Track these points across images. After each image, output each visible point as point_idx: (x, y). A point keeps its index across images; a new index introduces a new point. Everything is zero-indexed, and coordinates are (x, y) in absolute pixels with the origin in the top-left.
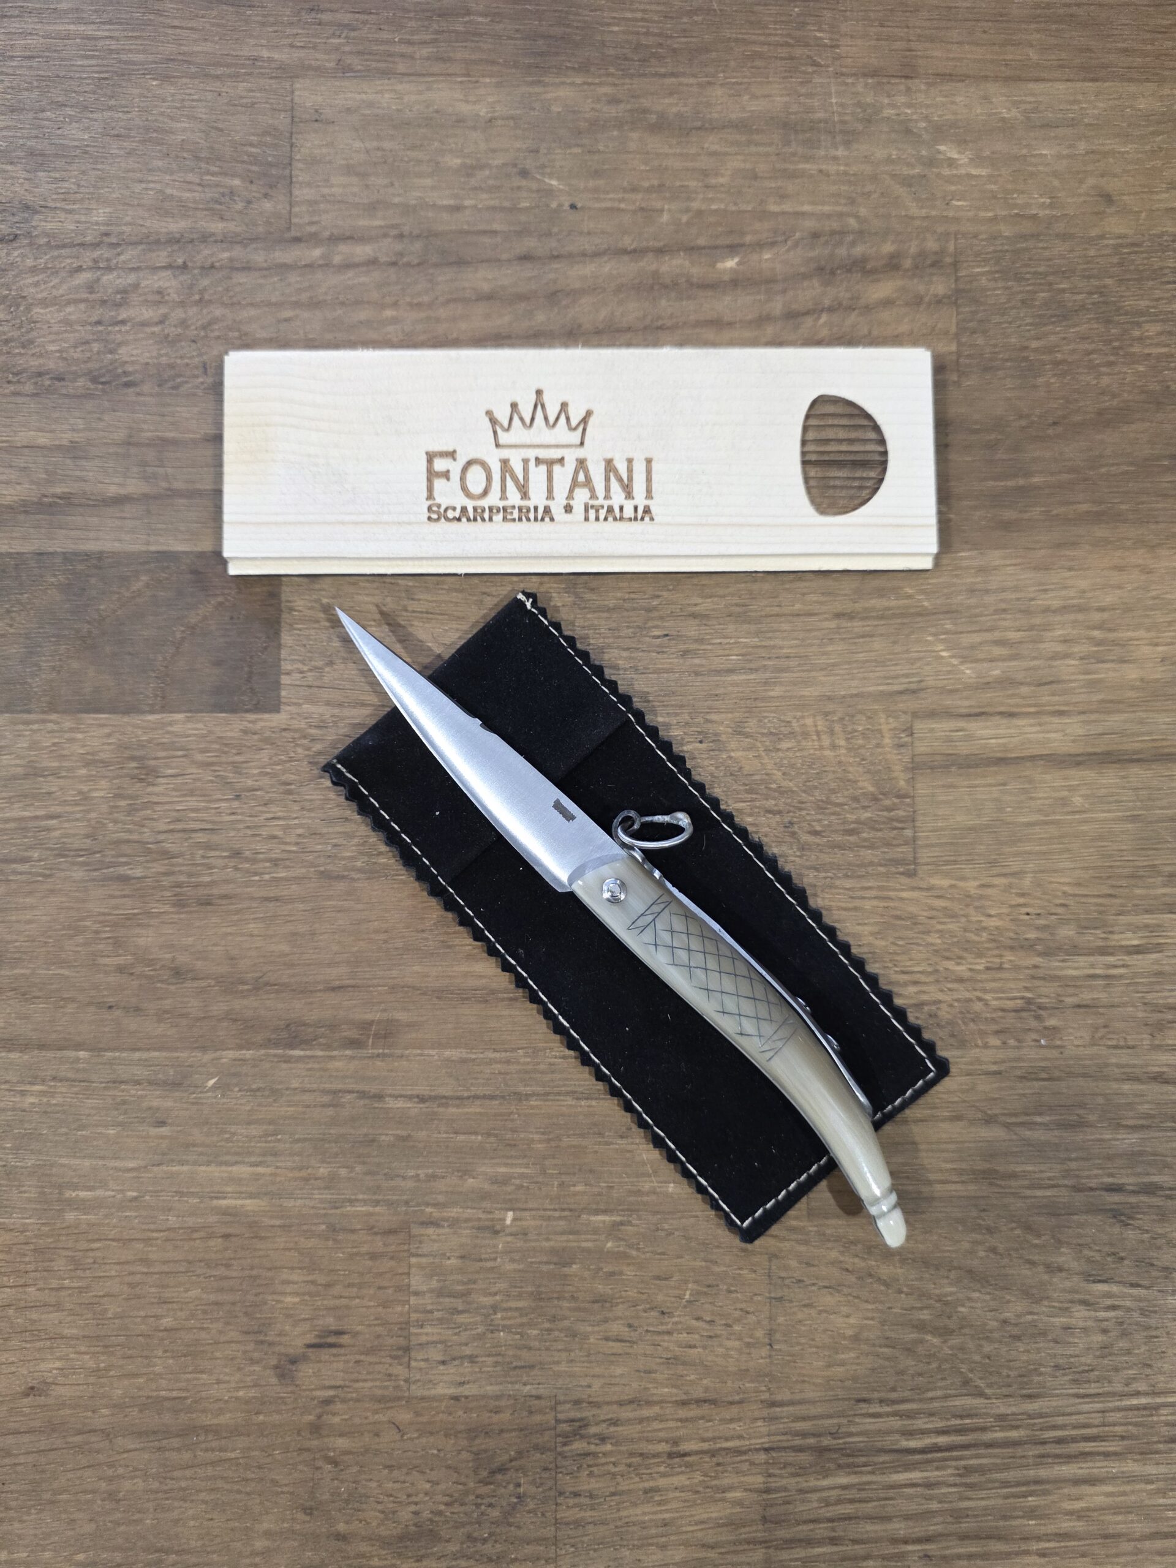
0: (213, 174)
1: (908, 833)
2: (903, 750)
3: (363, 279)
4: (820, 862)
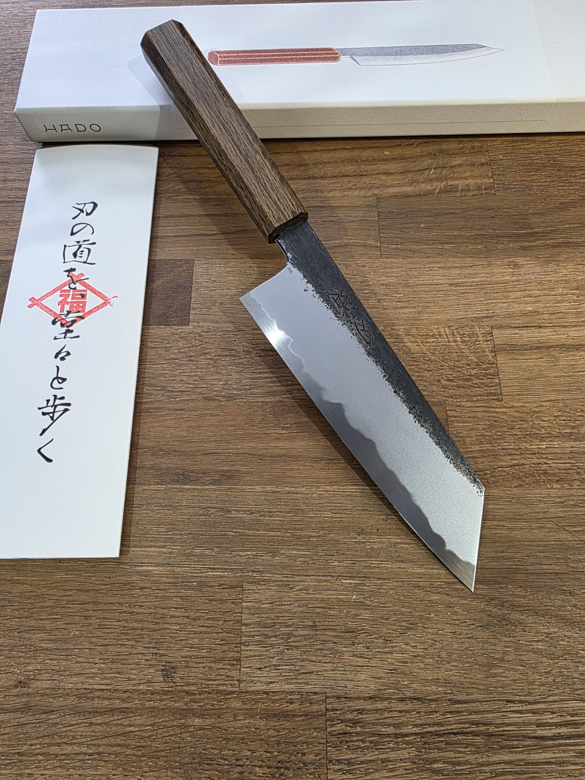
1: (497, 381)
2: (489, 343)
4: (453, 394)
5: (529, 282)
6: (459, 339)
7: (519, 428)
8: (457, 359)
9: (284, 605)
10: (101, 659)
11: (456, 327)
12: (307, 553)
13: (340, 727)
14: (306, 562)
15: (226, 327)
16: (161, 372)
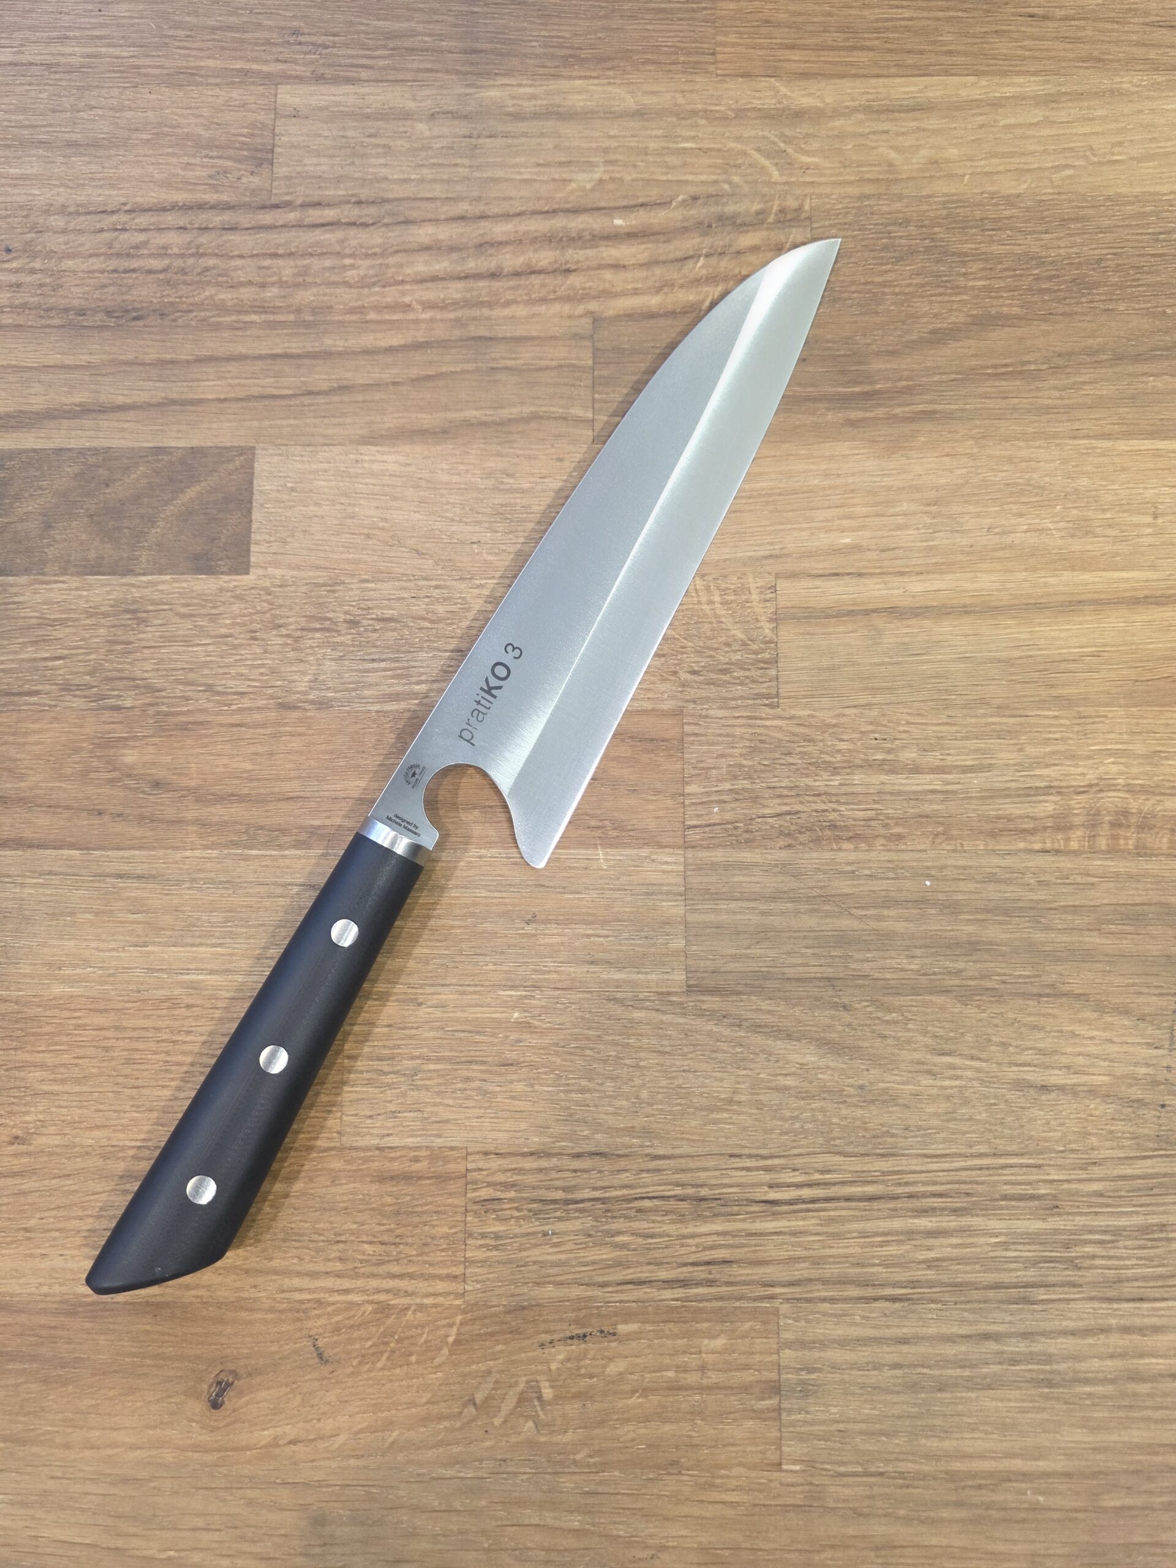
0: (211, 158)
1: (773, 672)
2: (768, 604)
3: (328, 236)
4: (697, 696)
5: (853, 491)
6: (717, 598)
7: (800, 753)
8: (709, 634)
9: (412, 1028)
10: (133, 1106)
11: (714, 576)
12: (446, 952)
13: (485, 1193)
14: (443, 965)
15: (315, 578)
16: (203, 659)
